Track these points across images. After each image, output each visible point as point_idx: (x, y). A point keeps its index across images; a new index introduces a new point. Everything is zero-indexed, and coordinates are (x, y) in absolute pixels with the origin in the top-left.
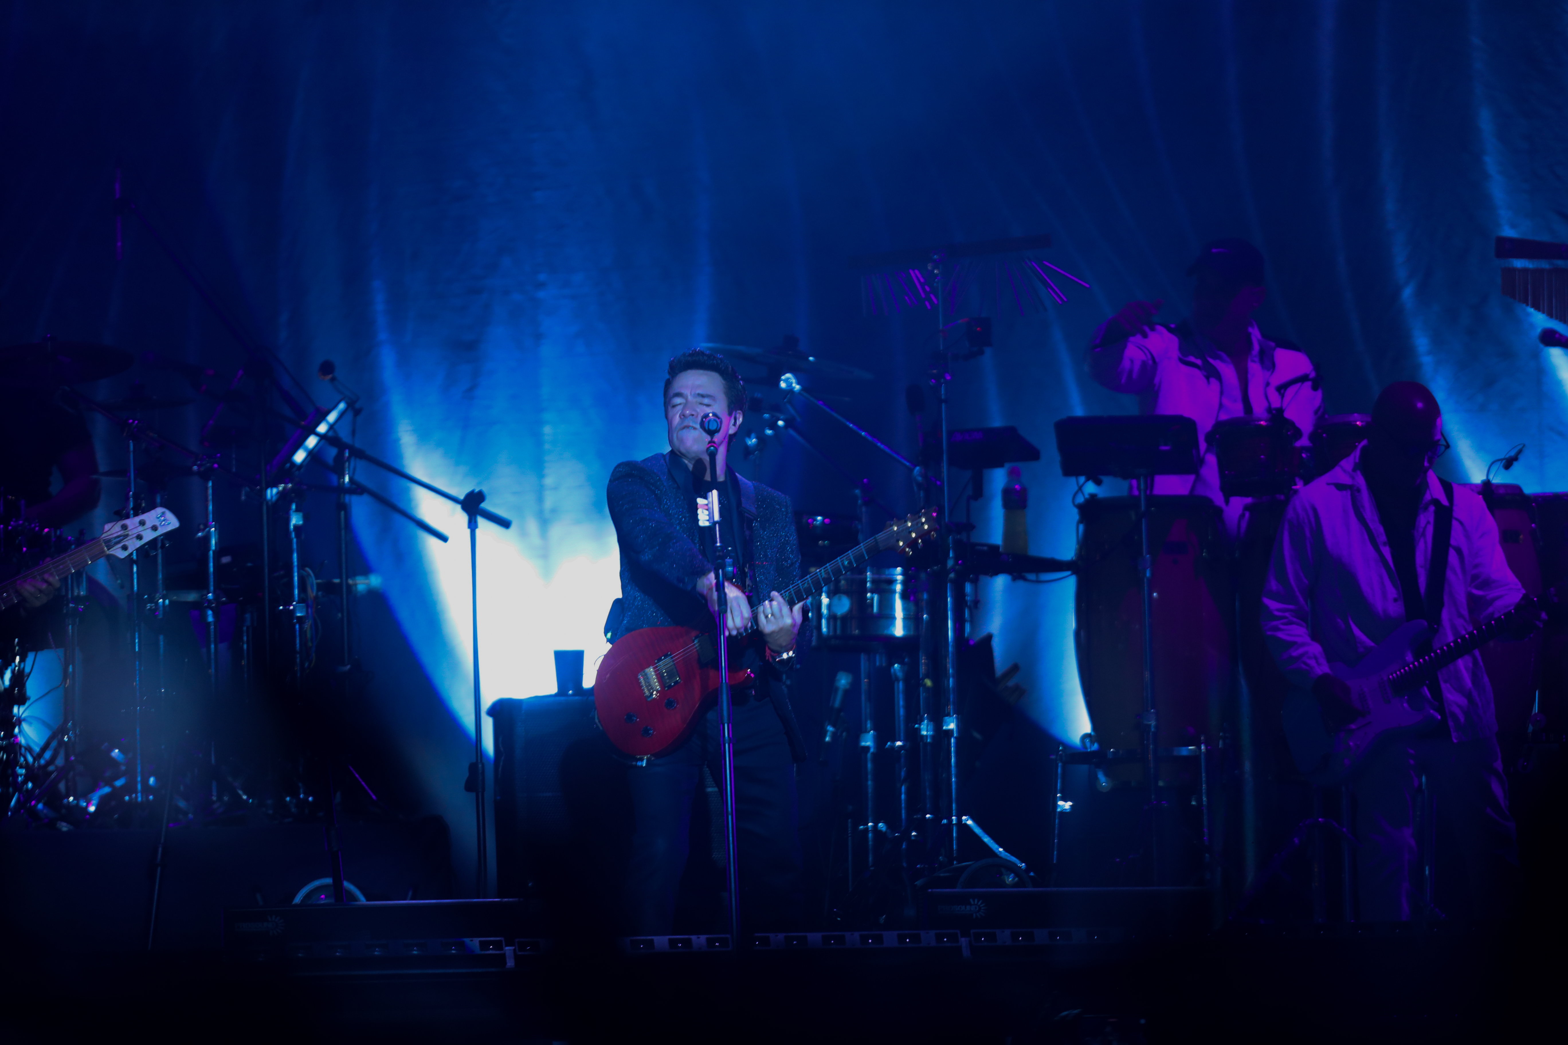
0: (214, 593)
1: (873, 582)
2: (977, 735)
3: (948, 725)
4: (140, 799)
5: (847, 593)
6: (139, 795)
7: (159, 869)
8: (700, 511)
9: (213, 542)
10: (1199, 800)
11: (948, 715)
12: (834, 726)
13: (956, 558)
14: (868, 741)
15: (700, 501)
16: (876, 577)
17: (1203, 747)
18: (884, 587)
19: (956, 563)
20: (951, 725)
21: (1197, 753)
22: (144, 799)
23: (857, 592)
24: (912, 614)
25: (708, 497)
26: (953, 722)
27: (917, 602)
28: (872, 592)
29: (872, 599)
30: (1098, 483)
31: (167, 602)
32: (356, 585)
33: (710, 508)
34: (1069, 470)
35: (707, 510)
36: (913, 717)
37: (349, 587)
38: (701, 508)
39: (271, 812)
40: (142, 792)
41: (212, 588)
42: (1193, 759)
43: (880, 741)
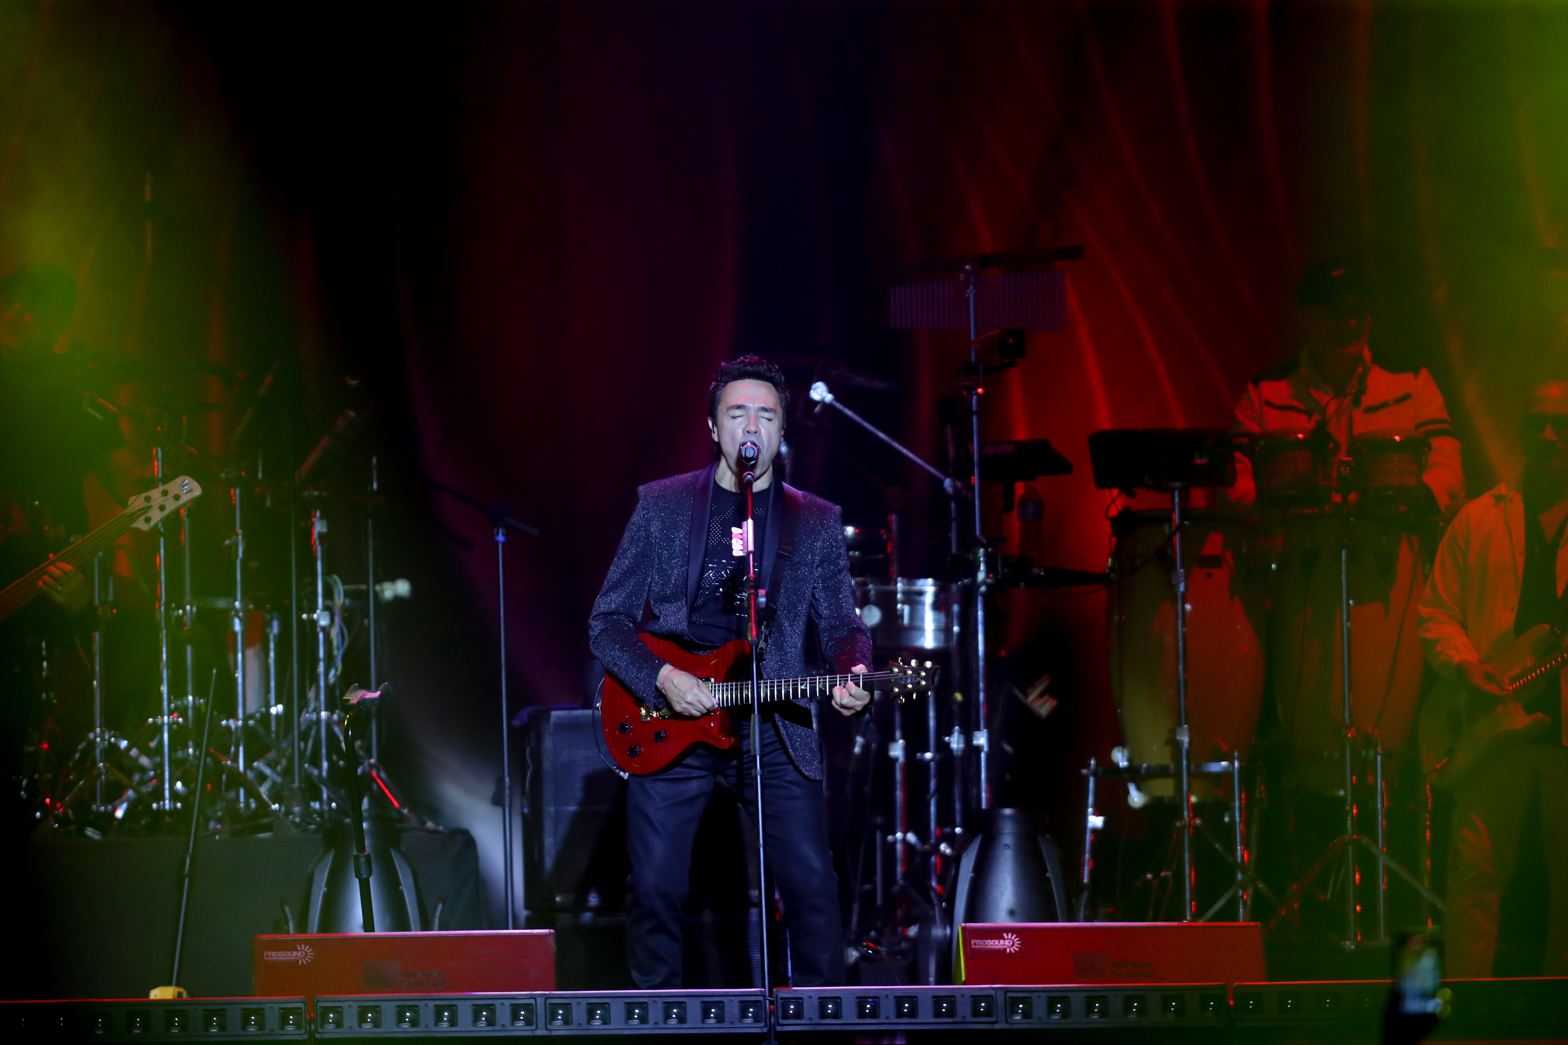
0: (242, 601)
1: (904, 593)
2: (1008, 748)
3: (978, 740)
4: (167, 807)
5: (877, 604)
6: (167, 802)
7: (187, 881)
8: (734, 541)
9: (240, 550)
10: (1233, 817)
11: (978, 729)
12: (863, 736)
13: (988, 572)
14: (897, 750)
15: (735, 530)
16: (907, 587)
17: (1236, 764)
18: (913, 598)
19: (987, 576)
20: (981, 739)
21: (1231, 769)
22: (172, 807)
23: (887, 603)
24: (942, 625)
25: (743, 526)
26: (984, 736)
27: (949, 614)
28: (903, 603)
29: (903, 610)
30: (1131, 495)
31: (195, 609)
32: (382, 591)
33: (745, 537)
34: (1103, 482)
35: (742, 539)
36: (944, 729)
37: (376, 594)
38: (735, 537)
39: (298, 820)
40: (171, 799)
41: (239, 596)
42: (1226, 775)
43: (909, 751)
